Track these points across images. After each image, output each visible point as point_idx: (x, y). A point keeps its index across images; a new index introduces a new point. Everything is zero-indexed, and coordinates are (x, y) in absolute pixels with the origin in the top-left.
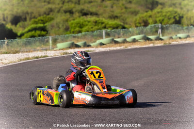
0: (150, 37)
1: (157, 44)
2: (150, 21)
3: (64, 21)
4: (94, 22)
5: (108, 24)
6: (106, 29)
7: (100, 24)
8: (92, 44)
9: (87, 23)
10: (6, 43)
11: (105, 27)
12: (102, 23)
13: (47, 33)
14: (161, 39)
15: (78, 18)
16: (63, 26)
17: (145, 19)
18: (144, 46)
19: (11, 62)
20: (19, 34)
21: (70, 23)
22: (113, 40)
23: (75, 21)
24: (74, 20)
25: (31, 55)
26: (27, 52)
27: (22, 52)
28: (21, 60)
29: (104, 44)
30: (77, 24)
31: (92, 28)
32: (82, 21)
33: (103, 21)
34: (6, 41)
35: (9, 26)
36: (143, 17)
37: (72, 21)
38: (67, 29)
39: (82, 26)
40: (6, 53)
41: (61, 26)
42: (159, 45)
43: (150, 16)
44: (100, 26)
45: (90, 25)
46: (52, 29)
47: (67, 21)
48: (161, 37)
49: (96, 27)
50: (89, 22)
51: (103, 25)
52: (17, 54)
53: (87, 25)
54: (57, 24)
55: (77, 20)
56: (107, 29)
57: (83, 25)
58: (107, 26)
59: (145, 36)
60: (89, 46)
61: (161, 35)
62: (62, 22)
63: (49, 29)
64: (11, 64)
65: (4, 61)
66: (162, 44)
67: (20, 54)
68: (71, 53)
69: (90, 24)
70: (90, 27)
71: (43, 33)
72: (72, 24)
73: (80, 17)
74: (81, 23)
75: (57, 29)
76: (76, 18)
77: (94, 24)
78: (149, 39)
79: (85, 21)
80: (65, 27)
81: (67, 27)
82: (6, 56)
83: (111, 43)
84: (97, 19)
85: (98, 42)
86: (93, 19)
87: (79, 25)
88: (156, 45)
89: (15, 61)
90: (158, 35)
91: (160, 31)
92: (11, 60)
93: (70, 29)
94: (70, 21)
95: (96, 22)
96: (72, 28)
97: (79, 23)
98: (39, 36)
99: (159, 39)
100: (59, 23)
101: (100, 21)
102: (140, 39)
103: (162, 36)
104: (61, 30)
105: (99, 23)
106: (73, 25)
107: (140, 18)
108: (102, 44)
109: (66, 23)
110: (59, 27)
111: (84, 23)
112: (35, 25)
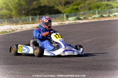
3: (88, 4)
5: (114, 6)
9: (102, 5)
10: (38, 17)
11: (112, 8)
12: (111, 5)
13: (78, 12)
15: (96, 2)
16: (87, 7)
20: (63, 12)
21: (91, 5)
22: (102, 15)
24: (94, 4)
30: (96, 6)
31: (105, 8)
32: (99, 4)
33: (111, 4)
37: (93, 4)
38: (90, 9)
39: (99, 7)
41: (86, 7)
45: (104, 7)
46: (81, 9)
47: (90, 4)
49: (107, 8)
50: (103, 5)
51: (111, 6)
53: (102, 6)
54: (84, 6)
55: (96, 4)
58: (114, 7)
62: (87, 5)
63: (80, 9)
70: (103, 8)
71: (76, 11)
72: (93, 6)
74: (98, 5)
75: (84, 9)
76: (95, 3)
77: (106, 6)
79: (101, 4)
80: (88, 8)
87: (97, 6)
95: (107, 5)
96: (93, 8)
97: (97, 5)
100: (86, 5)
101: (109, 4)
104: (87, 9)
105: (109, 5)
106: (94, 7)
109: (90, 6)
110: (85, 8)
111: (100, 6)
112: (73, 7)
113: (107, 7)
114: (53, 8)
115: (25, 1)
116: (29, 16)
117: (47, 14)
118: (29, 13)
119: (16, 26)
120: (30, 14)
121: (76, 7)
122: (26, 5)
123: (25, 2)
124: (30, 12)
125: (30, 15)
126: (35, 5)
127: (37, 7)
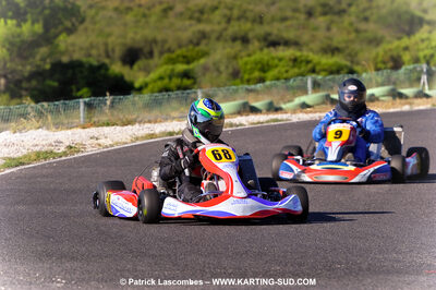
0: (405, 91)
1: (419, 105)
2: (406, 57)
3: (228, 59)
4: (290, 60)
5: (319, 63)
6: (314, 76)
7: (304, 64)
8: (283, 106)
9: (276, 61)
11: (313, 71)
12: (308, 62)
13: (195, 83)
14: (427, 96)
15: (258, 52)
16: (227, 67)
17: (395, 54)
18: (392, 110)
19: (117, 144)
20: (137, 85)
21: (241, 62)
22: (328, 97)
23: (252, 58)
24: (249, 55)
25: (159, 128)
26: (150, 122)
27: (140, 122)
28: (137, 139)
29: (309, 106)
30: (256, 63)
31: (287, 71)
32: (266, 58)
33: (310, 58)
34: (109, 99)
35: (117, 68)
36: (390, 50)
37: (246, 59)
38: (236, 75)
39: (266, 68)
40: (108, 125)
41: (222, 68)
42: (422, 107)
43: (406, 49)
44: (304, 68)
45: (283, 66)
46: (204, 74)
47: (235, 57)
48: (427, 92)
49: (296, 70)
50: (280, 60)
51: (310, 66)
52: (130, 127)
53: (276, 66)
54: (214, 64)
55: (257, 56)
56: (318, 73)
57: (268, 65)
58: (318, 68)
59: (393, 90)
60: (278, 110)
61: (426, 87)
62: (225, 61)
63: (199, 74)
64: (116, 147)
65: (102, 141)
66: (429, 106)
67: (137, 126)
68: (241, 125)
69: (281, 64)
70: (283, 70)
71: (187, 82)
72: (246, 64)
73: (261, 49)
74: (265, 62)
75: (215, 74)
76: (254, 52)
77: (291, 64)
78: (401, 96)
79: (273, 58)
80: (230, 70)
81: (234, 69)
82: (106, 129)
83: (323, 103)
84: (298, 54)
85: (299, 100)
86: (289, 53)
87: (259, 66)
88: (416, 108)
89: (124, 140)
90: (420, 88)
91: (424, 78)
92: (116, 139)
93: (241, 75)
94: (242, 58)
95: (295, 60)
96: (245, 72)
97: (260, 62)
98: (179, 88)
99: (421, 95)
100: (220, 61)
101: (303, 58)
102: (384, 96)
103: (430, 89)
104: (224, 76)
105: (301, 62)
106: (249, 67)
107: (385, 52)
108: (304, 106)
109: (234, 62)
110: (218, 70)
111: (270, 63)
112: (170, 67)
113: (294, 66)
114: (103, 71)
115: (7, 46)
116: (20, 97)
117: (85, 90)
118: (21, 88)
119: (69, 132)
120: (26, 90)
121: (181, 67)
122: (12, 60)
123: (8, 50)
124: (24, 85)
125: (24, 93)
126: (43, 59)
127: (48, 67)
